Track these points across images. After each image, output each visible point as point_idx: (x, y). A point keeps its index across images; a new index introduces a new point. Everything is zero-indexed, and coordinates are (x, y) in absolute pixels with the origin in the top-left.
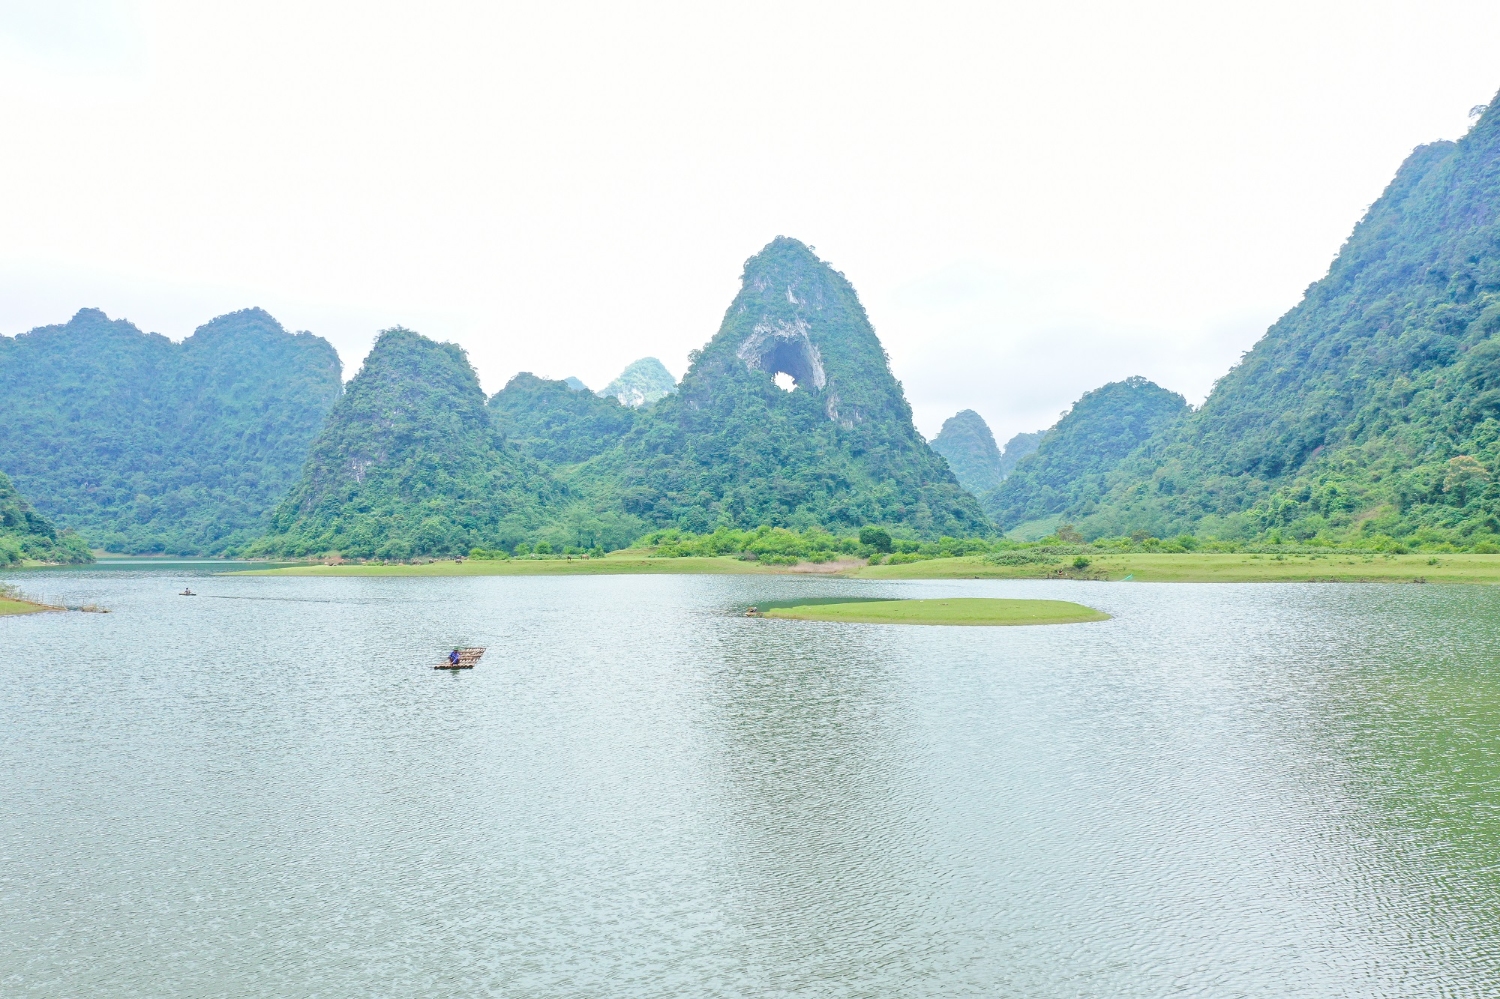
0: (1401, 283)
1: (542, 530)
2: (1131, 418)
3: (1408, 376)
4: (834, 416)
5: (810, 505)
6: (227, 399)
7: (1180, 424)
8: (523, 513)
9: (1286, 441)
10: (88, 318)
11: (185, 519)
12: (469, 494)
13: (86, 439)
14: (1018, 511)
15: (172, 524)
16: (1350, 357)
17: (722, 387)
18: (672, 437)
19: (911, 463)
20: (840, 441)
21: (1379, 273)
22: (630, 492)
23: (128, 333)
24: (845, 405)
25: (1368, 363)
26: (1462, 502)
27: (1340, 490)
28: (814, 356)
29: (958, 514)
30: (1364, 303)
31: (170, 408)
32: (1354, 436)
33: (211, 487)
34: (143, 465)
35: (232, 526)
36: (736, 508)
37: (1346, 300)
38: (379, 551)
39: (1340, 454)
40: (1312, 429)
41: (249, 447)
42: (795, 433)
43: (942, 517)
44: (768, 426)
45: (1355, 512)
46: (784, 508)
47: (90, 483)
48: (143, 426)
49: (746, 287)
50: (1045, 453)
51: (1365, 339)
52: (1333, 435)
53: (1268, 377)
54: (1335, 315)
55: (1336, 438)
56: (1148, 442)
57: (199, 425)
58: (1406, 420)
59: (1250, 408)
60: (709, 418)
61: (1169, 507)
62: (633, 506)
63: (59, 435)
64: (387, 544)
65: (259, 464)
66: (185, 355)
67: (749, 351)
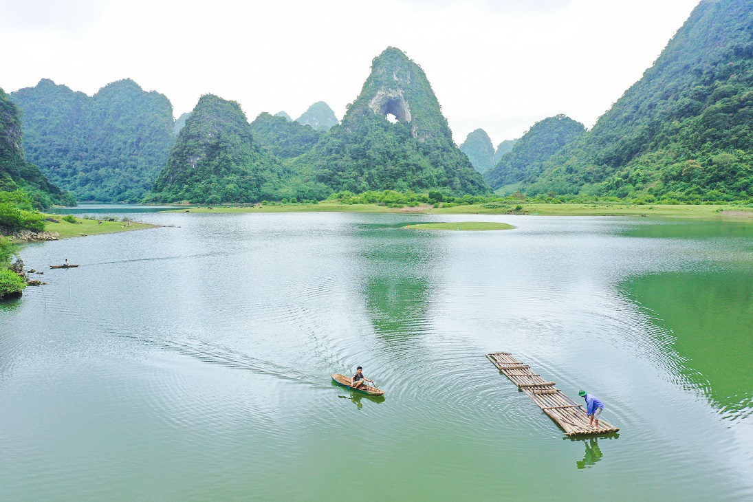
0: (683, 73)
1: (280, 190)
2: (557, 135)
3: (679, 120)
4: (415, 135)
5: (404, 178)
6: (118, 125)
7: (579, 139)
8: (272, 182)
9: (624, 149)
10: (45, 84)
11: (103, 184)
12: (246, 174)
13: (50, 145)
14: (502, 180)
15: (97, 186)
16: (656, 110)
17: (362, 122)
18: (339, 146)
19: (451, 158)
20: (418, 148)
21: (674, 68)
22: (320, 172)
23: (66, 92)
24: (421, 130)
25: (663, 113)
26: (689, 180)
27: (641, 174)
28: (406, 105)
29: (473, 182)
30: (666, 83)
31: (90, 129)
32: (652, 148)
33: (114, 168)
34: (79, 158)
35: (126, 187)
36: (369, 180)
37: (658, 80)
38: (207, 200)
39: (645, 157)
40: (635, 144)
41: (130, 149)
42: (397, 144)
43: (465, 183)
44: (384, 141)
45: (647, 184)
46: (392, 179)
47: (55, 166)
48: (77, 138)
49: (373, 72)
50: (516, 151)
51: (664, 101)
52: (644, 147)
53: (620, 117)
54: (652, 88)
55: (645, 148)
56: (564, 147)
57: (105, 138)
58: (676, 141)
59: (611, 133)
60: (356, 137)
61: (570, 180)
62: (321, 179)
63: (37, 142)
64: (210, 197)
65: (136, 157)
66: (95, 102)
67: (375, 104)
